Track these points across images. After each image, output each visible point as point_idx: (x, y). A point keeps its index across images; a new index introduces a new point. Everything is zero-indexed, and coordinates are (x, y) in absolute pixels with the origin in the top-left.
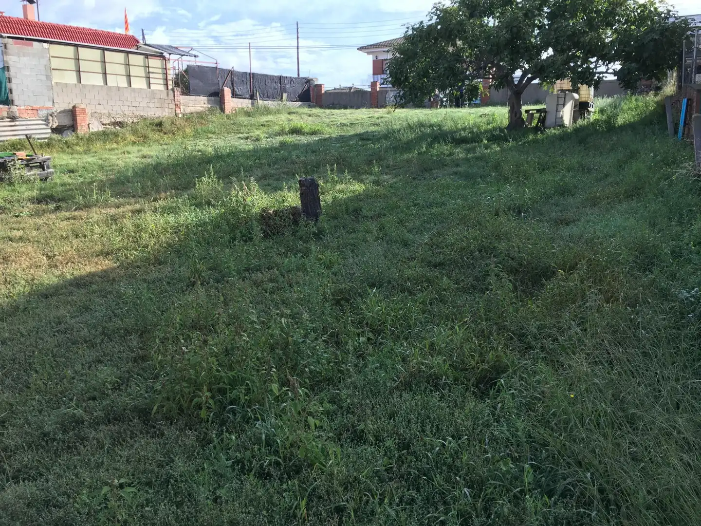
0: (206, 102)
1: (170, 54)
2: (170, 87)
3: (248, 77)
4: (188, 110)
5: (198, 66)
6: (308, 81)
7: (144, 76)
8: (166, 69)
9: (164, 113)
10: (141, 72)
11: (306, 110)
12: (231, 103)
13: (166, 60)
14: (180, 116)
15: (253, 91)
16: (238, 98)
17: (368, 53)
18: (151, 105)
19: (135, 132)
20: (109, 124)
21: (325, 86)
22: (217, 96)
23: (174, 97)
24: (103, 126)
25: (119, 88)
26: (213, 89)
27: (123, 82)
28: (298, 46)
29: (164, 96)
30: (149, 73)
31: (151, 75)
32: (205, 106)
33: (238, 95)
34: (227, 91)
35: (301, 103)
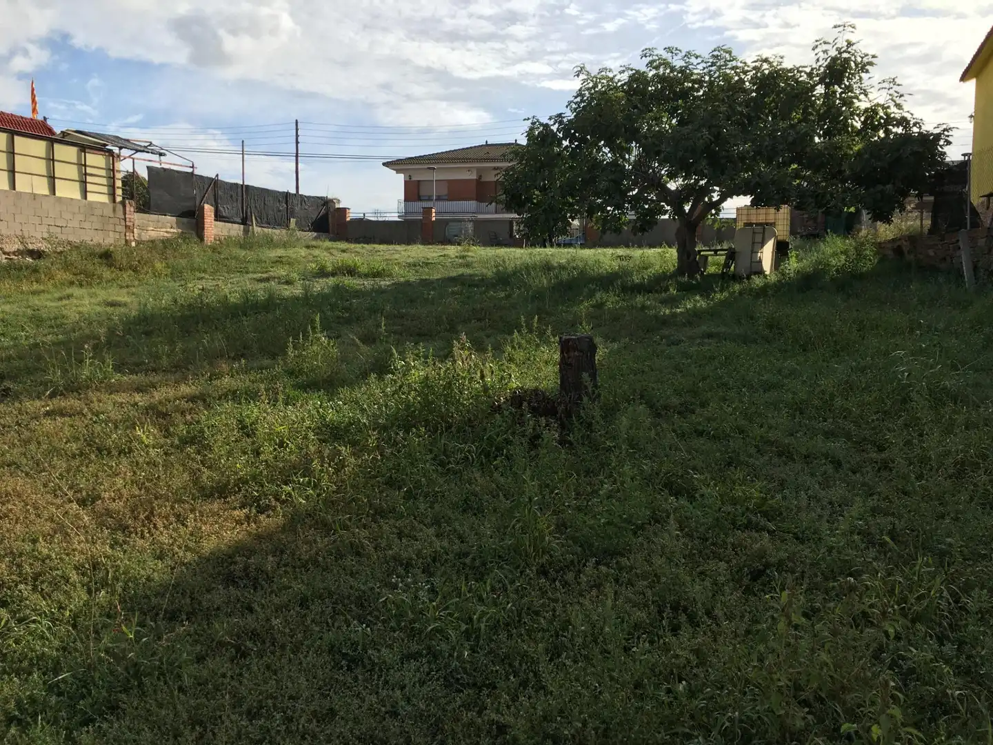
0: (175, 226)
1: (121, 148)
2: (119, 199)
3: (239, 190)
4: (146, 236)
5: (165, 170)
6: (326, 202)
7: (77, 178)
8: (113, 170)
9: (109, 239)
10: (73, 172)
11: (328, 244)
12: (213, 229)
13: (113, 157)
14: (133, 244)
15: (246, 212)
16: (225, 222)
17: (398, 171)
18: (87, 225)
19: (67, 266)
20: (14, 253)
21: (351, 211)
22: (192, 219)
23: (125, 213)
24: (4, 256)
25: (34, 196)
26: (188, 205)
27: (42, 188)
28: (297, 153)
29: (108, 212)
30: (86, 174)
31: (89, 179)
32: (172, 230)
33: (224, 217)
34: (209, 210)
35: (316, 234)
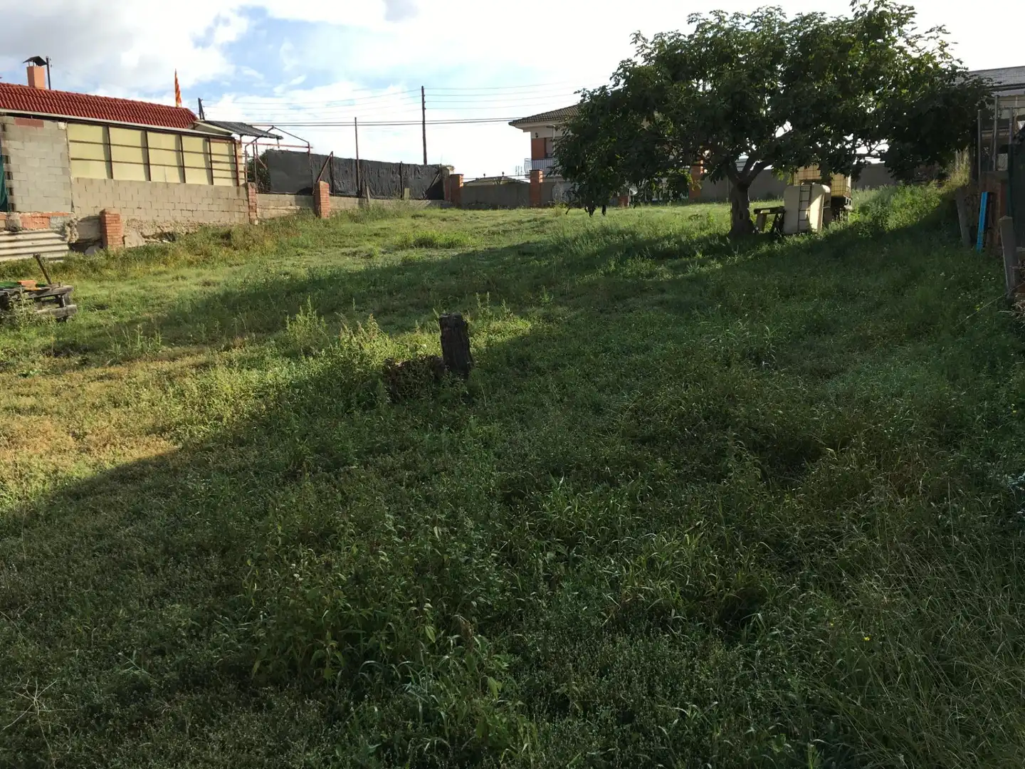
0: (294, 203)
1: (241, 135)
2: (242, 182)
3: (354, 165)
4: (267, 215)
5: (282, 152)
6: (440, 170)
7: (204, 166)
8: (236, 156)
9: (234, 220)
10: (200, 161)
11: (437, 212)
12: (329, 204)
13: (235, 144)
14: (256, 223)
15: (361, 186)
16: (341, 196)
17: (525, 130)
18: (214, 208)
19: (191, 247)
20: (153, 237)
21: (464, 177)
22: (309, 194)
23: (248, 195)
24: (144, 240)
25: (167, 185)
26: (304, 183)
27: (174, 176)
28: (424, 121)
29: (233, 194)
30: (211, 162)
31: (215, 166)
32: (292, 208)
33: (339, 192)
34: (324, 186)
35: (430, 201)
